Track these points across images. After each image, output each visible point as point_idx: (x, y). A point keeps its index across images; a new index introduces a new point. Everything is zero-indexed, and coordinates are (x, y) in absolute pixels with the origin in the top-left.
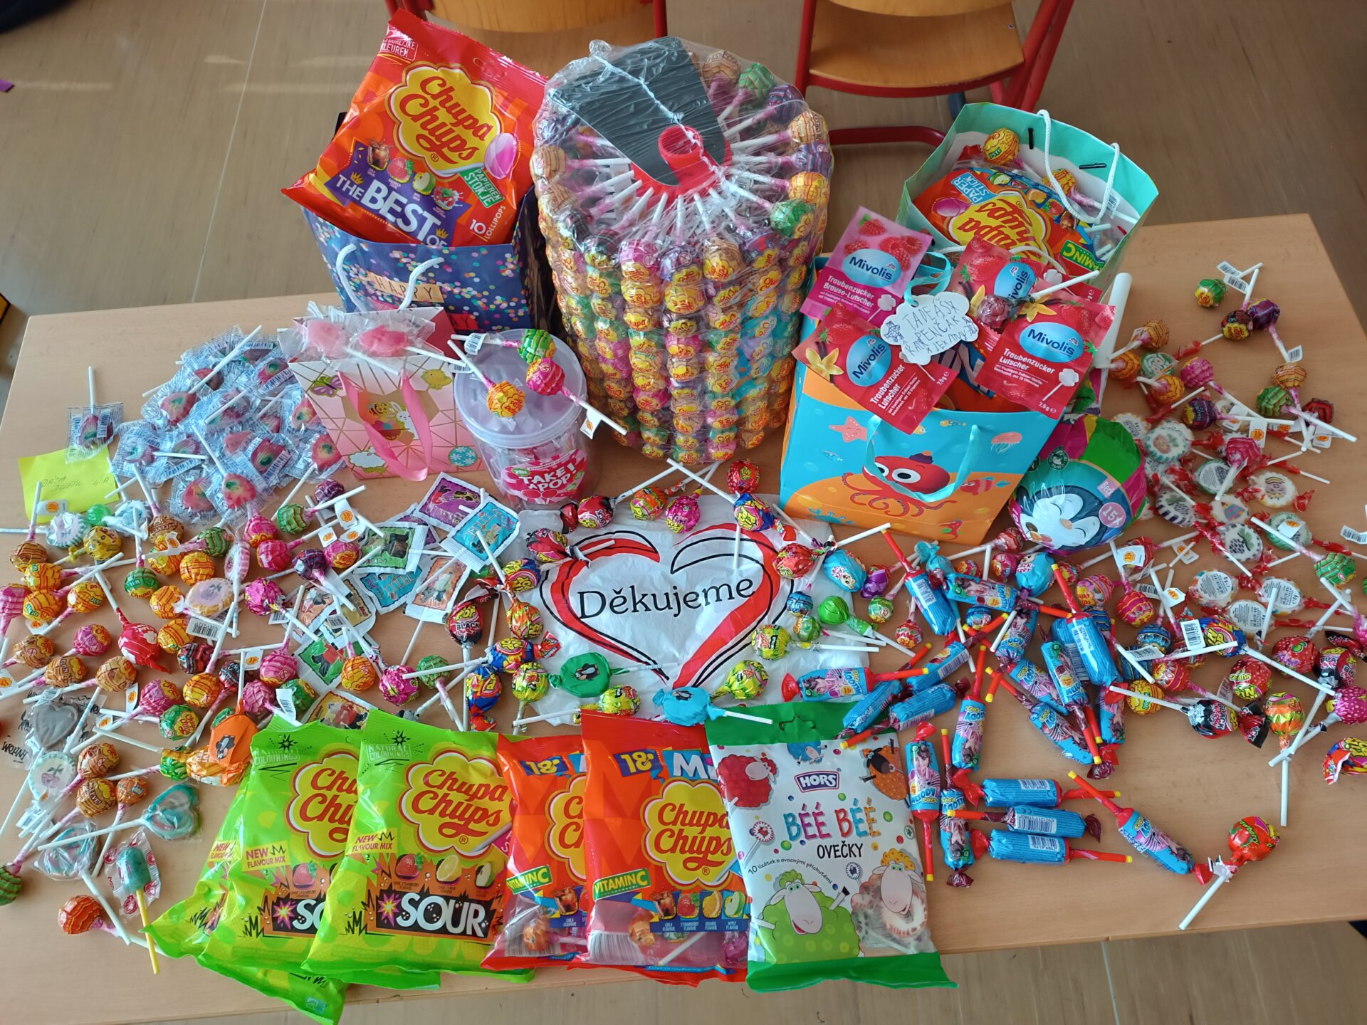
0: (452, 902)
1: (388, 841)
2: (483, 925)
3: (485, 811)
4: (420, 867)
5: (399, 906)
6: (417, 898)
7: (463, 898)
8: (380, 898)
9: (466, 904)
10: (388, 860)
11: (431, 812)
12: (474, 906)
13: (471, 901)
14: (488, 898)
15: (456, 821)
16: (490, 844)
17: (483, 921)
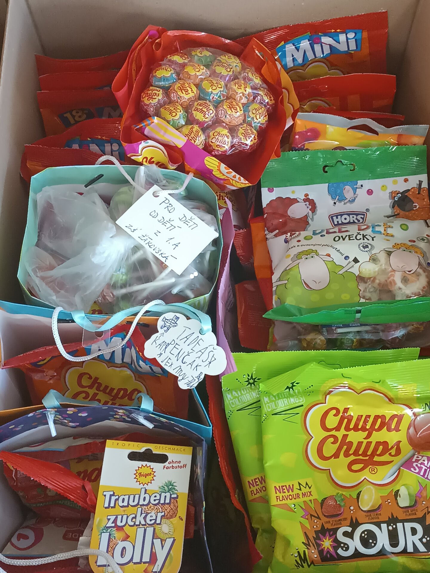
0: (384, 526)
1: (307, 489)
2: (424, 540)
3: (385, 443)
4: (342, 504)
5: (336, 541)
6: (349, 529)
7: (393, 521)
8: (317, 538)
9: (400, 525)
10: (312, 506)
11: (336, 455)
12: (408, 526)
13: (403, 521)
14: (420, 515)
15: (361, 457)
16: (399, 469)
17: (423, 537)
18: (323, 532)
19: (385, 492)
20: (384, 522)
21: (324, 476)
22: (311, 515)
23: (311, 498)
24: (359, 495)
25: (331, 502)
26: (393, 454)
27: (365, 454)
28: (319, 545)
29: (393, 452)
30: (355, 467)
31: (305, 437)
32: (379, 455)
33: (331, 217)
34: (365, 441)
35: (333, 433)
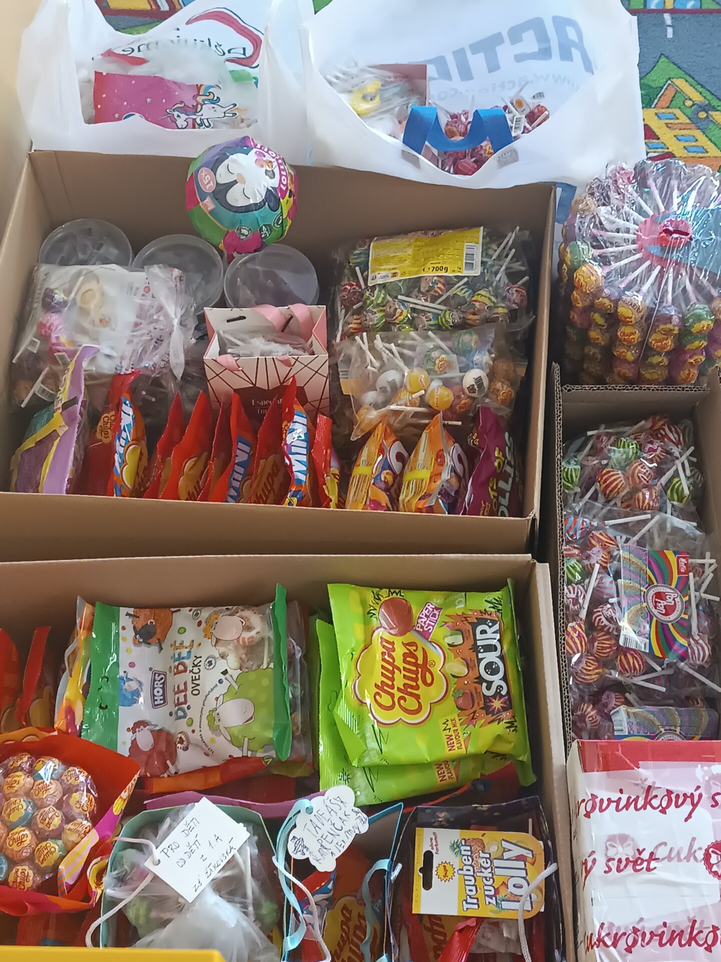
0: (480, 656)
1: (449, 723)
2: (490, 624)
3: (404, 655)
4: (462, 691)
5: (494, 697)
6: (485, 685)
7: (475, 649)
8: (493, 713)
9: (479, 643)
10: (464, 718)
11: (417, 697)
12: (479, 636)
13: (475, 640)
14: (470, 627)
15: (419, 676)
16: (430, 642)
17: (488, 625)
18: (487, 709)
19: (450, 655)
20: (477, 656)
21: (436, 708)
22: (473, 718)
23: (457, 720)
24: (454, 676)
25: (461, 701)
26: (415, 648)
27: (416, 673)
28: (499, 711)
29: (412, 648)
30: (429, 680)
31: (401, 726)
32: (417, 659)
33: (155, 706)
34: (403, 672)
35: (396, 700)
